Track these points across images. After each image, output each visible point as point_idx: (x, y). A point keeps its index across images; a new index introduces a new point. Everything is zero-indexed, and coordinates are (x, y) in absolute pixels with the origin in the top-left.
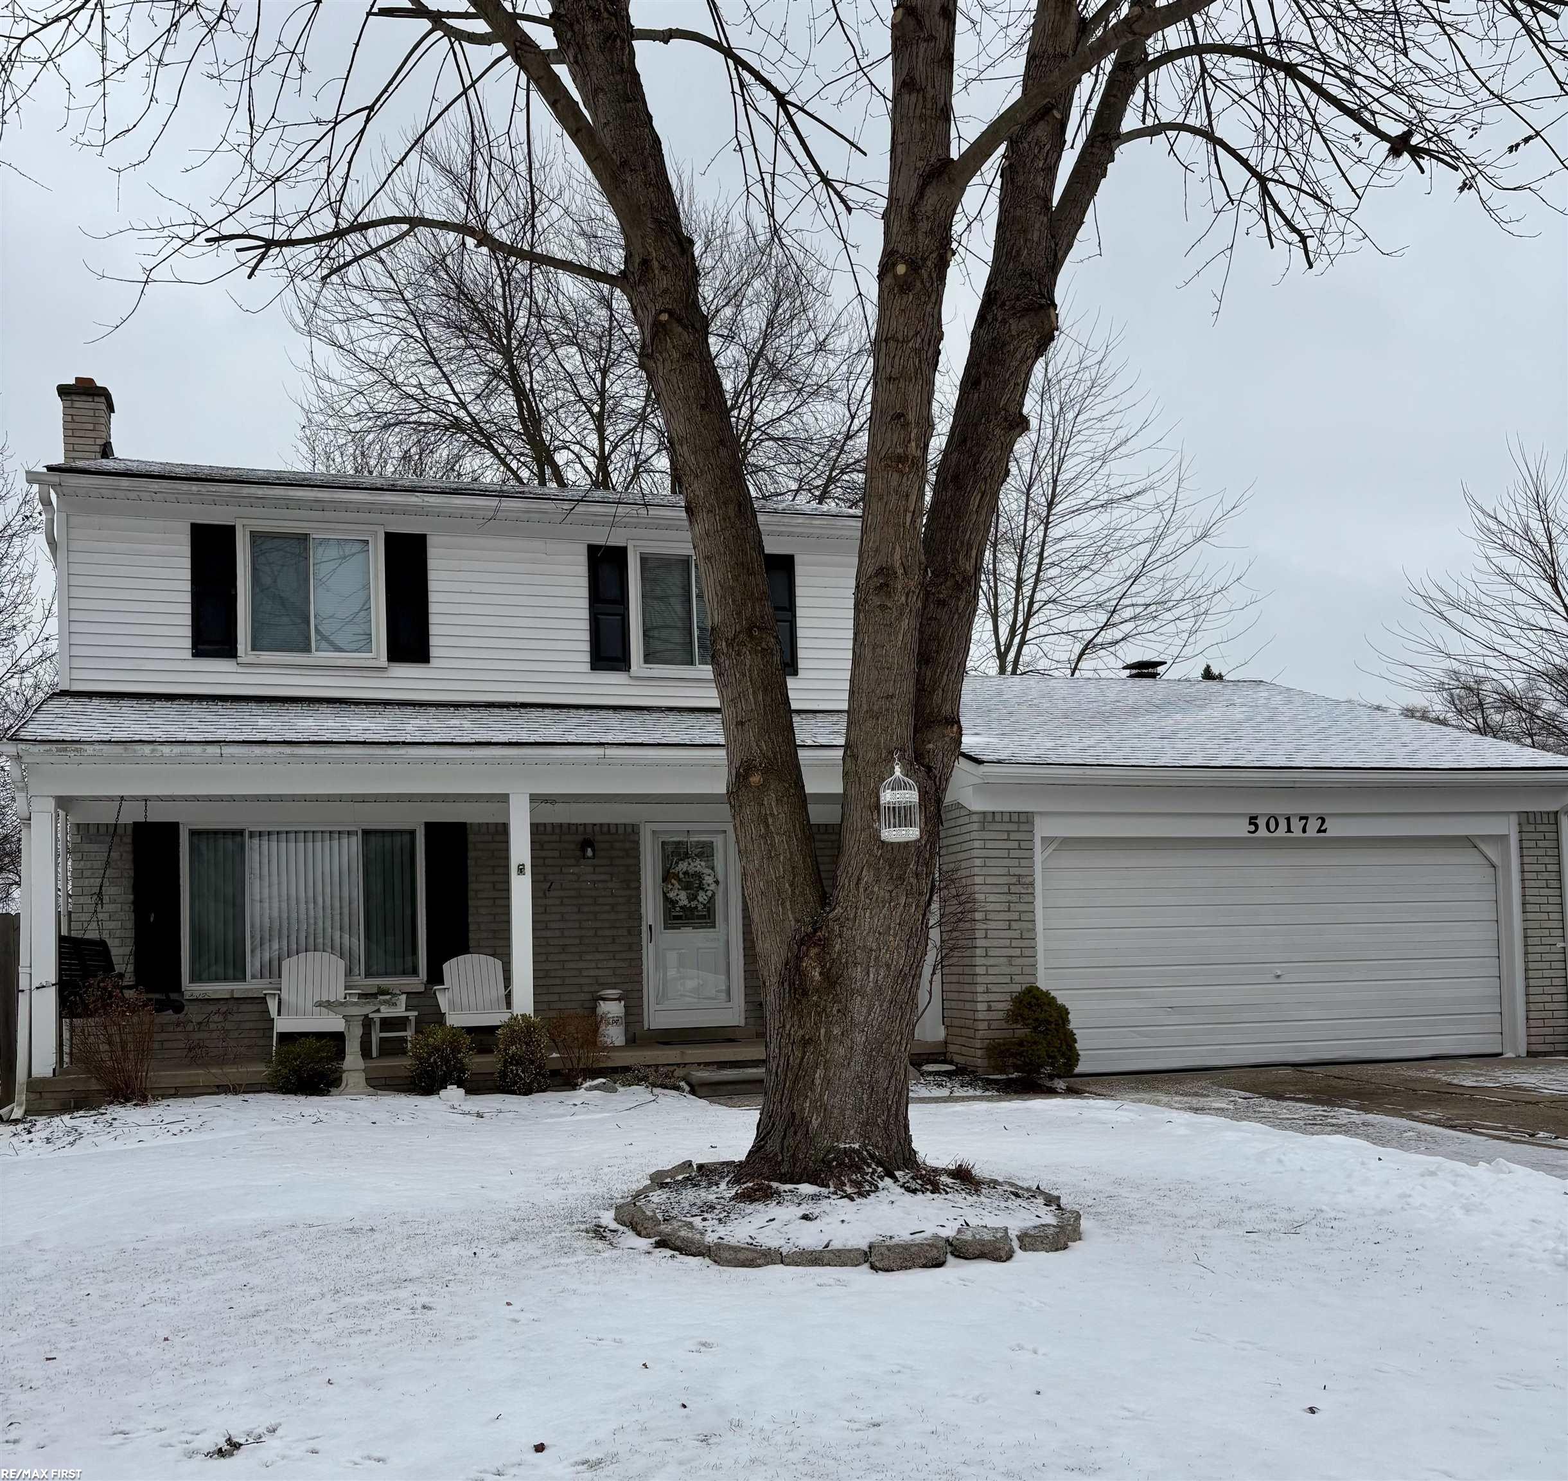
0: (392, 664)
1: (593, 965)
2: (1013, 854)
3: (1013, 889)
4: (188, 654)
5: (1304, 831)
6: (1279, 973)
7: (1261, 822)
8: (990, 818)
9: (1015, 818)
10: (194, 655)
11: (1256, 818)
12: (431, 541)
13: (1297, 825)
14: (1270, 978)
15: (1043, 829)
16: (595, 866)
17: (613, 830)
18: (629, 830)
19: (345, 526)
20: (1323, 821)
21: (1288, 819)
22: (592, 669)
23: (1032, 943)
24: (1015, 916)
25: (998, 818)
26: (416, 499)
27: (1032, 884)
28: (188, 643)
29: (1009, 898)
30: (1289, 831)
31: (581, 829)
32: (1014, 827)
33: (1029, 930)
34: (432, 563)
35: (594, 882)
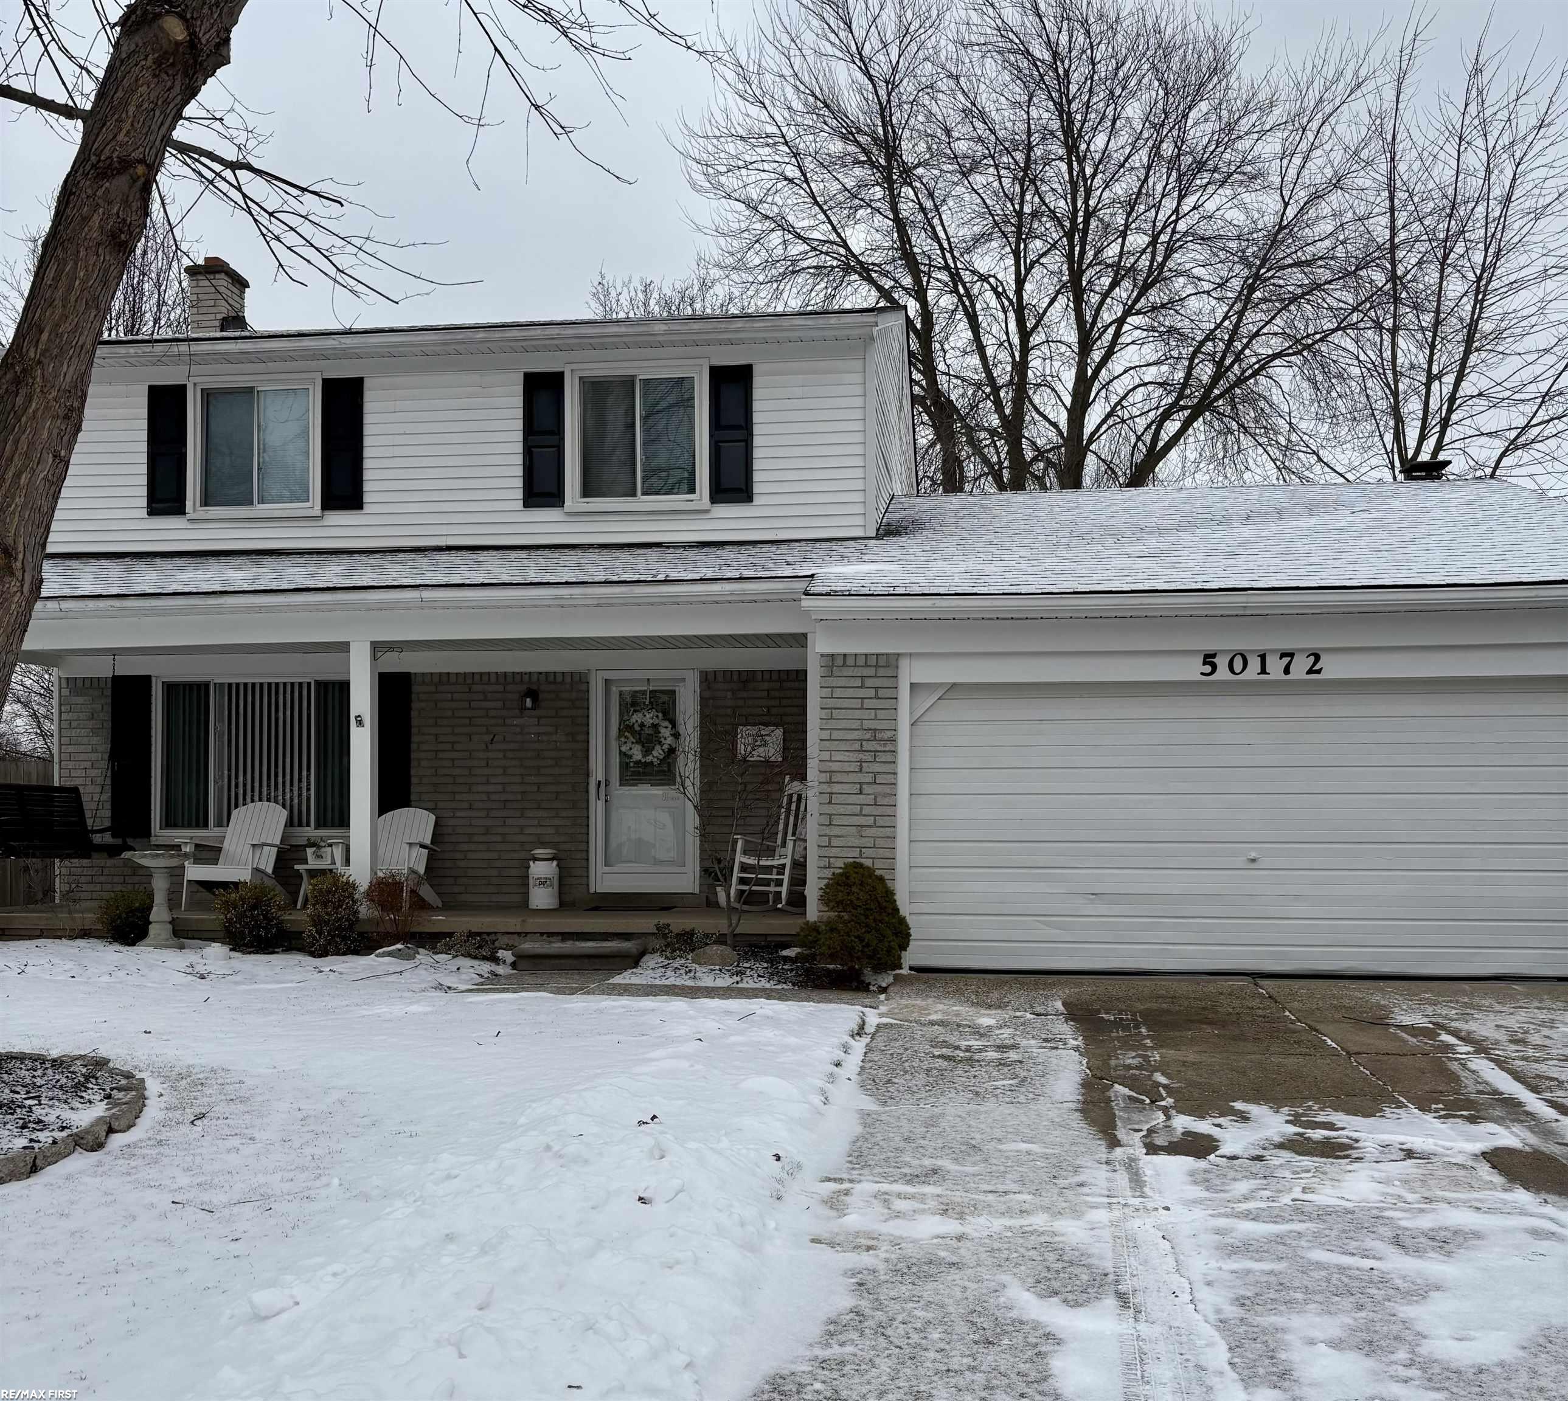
0: (326, 513)
1: (536, 822)
2: (868, 703)
3: (867, 746)
4: (144, 513)
5: (1287, 671)
6: (1253, 855)
7: (1222, 662)
8: (839, 662)
9: (872, 661)
10: (149, 514)
11: (1214, 656)
12: (367, 384)
13: (1275, 666)
14: (1240, 862)
15: (910, 673)
16: (539, 718)
17: (559, 679)
18: (577, 678)
19: (283, 376)
20: (1317, 658)
21: (1263, 657)
22: (525, 506)
23: (889, 811)
24: (869, 778)
25: (850, 661)
26: (334, 342)
27: (893, 740)
28: (144, 502)
29: (861, 756)
30: (1264, 671)
31: (526, 678)
32: (871, 671)
33: (886, 795)
34: (368, 407)
35: (539, 734)
